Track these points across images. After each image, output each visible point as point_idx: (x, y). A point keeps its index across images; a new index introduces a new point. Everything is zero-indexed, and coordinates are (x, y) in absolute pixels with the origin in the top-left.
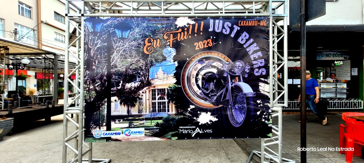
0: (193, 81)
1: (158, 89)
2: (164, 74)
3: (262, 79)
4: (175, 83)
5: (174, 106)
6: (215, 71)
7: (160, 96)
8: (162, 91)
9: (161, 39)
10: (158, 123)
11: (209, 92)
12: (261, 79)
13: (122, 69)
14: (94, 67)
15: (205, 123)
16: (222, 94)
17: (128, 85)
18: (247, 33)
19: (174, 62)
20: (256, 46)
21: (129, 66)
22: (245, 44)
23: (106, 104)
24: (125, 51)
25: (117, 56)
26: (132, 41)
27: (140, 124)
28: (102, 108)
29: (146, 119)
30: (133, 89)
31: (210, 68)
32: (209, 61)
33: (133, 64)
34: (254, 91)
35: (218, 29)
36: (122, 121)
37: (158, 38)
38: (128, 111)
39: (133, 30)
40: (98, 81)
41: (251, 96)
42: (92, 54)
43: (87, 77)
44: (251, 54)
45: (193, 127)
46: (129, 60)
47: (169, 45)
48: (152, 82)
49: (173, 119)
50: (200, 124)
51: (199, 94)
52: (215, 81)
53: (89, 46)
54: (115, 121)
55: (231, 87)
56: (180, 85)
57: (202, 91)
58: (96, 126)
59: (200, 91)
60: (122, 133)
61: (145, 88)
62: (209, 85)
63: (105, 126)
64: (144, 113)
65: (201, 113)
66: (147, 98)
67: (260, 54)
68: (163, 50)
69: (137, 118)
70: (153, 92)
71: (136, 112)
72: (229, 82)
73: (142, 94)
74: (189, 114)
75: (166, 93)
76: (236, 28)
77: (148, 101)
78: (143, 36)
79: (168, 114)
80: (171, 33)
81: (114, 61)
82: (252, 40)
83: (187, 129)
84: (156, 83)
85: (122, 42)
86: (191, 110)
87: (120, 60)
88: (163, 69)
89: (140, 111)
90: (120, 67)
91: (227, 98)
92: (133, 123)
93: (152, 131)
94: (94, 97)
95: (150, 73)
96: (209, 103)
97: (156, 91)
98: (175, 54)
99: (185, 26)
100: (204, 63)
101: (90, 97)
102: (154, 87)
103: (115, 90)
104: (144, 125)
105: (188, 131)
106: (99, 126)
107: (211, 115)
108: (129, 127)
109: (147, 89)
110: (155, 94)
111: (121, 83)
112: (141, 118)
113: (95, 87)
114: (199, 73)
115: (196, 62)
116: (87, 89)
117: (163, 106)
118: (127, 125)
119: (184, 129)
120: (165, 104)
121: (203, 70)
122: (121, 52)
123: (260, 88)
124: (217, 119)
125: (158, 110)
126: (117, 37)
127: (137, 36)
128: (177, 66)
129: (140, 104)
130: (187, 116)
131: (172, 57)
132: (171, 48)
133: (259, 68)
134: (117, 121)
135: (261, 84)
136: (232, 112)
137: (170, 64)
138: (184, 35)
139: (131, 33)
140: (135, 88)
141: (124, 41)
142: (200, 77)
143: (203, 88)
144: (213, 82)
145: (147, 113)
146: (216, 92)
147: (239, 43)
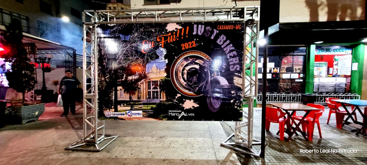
0: (180, 74)
1: (152, 81)
2: (157, 69)
3: (237, 74)
4: (166, 77)
5: (164, 94)
6: (197, 67)
7: (154, 86)
8: (155, 83)
9: (155, 42)
10: (152, 107)
11: (192, 84)
12: (235, 74)
13: (125, 65)
14: (104, 64)
15: (189, 109)
16: (203, 85)
17: (130, 78)
18: (224, 36)
19: (165, 59)
20: (232, 47)
21: (131, 63)
22: (222, 44)
23: (114, 92)
24: (127, 51)
25: (121, 55)
26: (132, 43)
27: (139, 108)
28: (111, 95)
29: (144, 104)
30: (133, 81)
31: (194, 65)
32: (193, 59)
33: (133, 61)
34: (229, 83)
35: (200, 33)
36: (125, 105)
37: (152, 41)
38: (130, 98)
39: (133, 34)
40: (108, 74)
41: (227, 87)
42: (103, 54)
43: (100, 71)
44: (228, 53)
45: (179, 111)
46: (130, 58)
47: (161, 46)
48: (148, 75)
49: (164, 104)
50: (185, 109)
51: (184, 85)
52: (197, 75)
53: (101, 47)
54: (120, 105)
55: (211, 80)
56: (170, 78)
57: (187, 83)
58: (107, 108)
59: (185, 83)
60: (126, 114)
61: (143, 80)
62: (193, 78)
63: (113, 108)
64: (142, 99)
65: (186, 100)
66: (144, 88)
67: (235, 53)
68: (156, 50)
69: (137, 103)
70: (148, 83)
71: (136, 98)
72: (209, 76)
73: (140, 85)
74: (176, 101)
75: (159, 84)
76: (216, 32)
77: (144, 90)
78: (140, 39)
79: (160, 101)
80: (162, 37)
81: (119, 59)
82: (228, 42)
83: (174, 113)
84: (151, 77)
85: (125, 44)
86: (178, 97)
87: (124, 58)
88: (157, 65)
89: (139, 98)
90: (124, 64)
91: (207, 89)
92: (134, 106)
93: (148, 113)
94: (105, 86)
95: (147, 69)
96: (192, 93)
97: (151, 82)
98: (166, 53)
99: (174, 30)
100: (189, 60)
101: (102, 86)
102: (150, 79)
103: (120, 82)
104: (142, 108)
105: (175, 114)
106: (110, 108)
107: (194, 102)
108: (131, 110)
109: (144, 81)
110: (150, 85)
111: (124, 76)
112: (139, 103)
113: (105, 79)
114: (185, 68)
115: (182, 60)
116: (100, 80)
117: (156, 94)
118: (129, 108)
119: (173, 112)
120: (158, 93)
121: (188, 66)
122: (124, 52)
123: (234, 81)
124: (199, 106)
125: (153, 97)
126: (121, 40)
127: (136, 39)
128: (167, 63)
129: (139, 93)
130: (174, 102)
131: (164, 56)
132: (163, 49)
133: (234, 65)
134: (122, 105)
135: (235, 78)
136: (210, 100)
137: (162, 61)
138: (173, 38)
139: (131, 37)
140: (135, 80)
141: (126, 43)
142: (185, 72)
143: (187, 80)
144: (196, 76)
145: (144, 99)
146: (198, 84)
147: (218, 44)
